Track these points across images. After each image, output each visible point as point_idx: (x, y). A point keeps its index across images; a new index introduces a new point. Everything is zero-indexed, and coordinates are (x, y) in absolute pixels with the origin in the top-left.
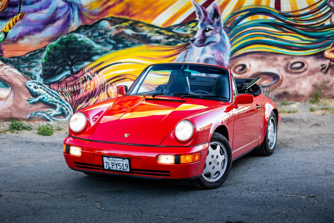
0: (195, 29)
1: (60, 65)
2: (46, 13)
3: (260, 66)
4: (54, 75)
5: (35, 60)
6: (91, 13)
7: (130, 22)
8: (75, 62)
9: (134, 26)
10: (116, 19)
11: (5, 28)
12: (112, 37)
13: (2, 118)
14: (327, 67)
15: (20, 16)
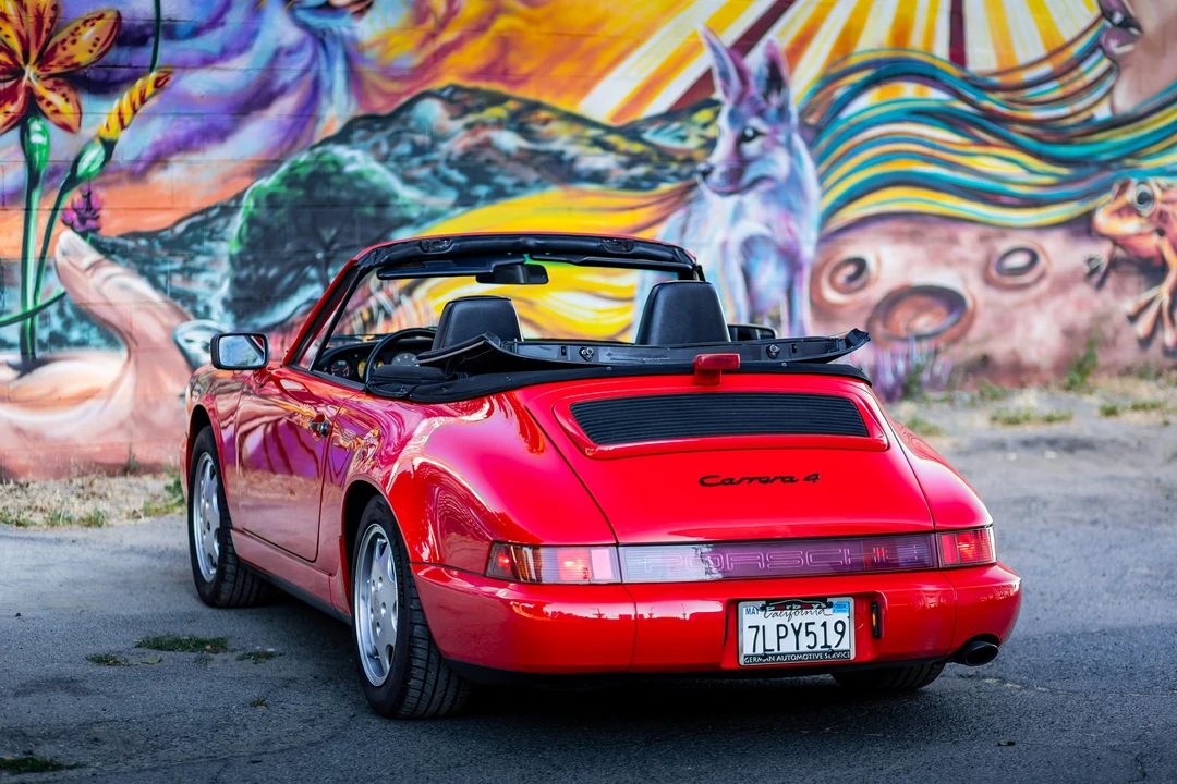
0: (711, 132)
1: (290, 263)
2: (240, 70)
3: (909, 265)
4: (268, 299)
5: (207, 244)
6: (389, 73)
7: (511, 105)
8: (336, 251)
9: (521, 120)
10: (465, 95)
11: (107, 126)
12: (454, 158)
13: (97, 464)
14: (1103, 268)
15: (157, 80)
